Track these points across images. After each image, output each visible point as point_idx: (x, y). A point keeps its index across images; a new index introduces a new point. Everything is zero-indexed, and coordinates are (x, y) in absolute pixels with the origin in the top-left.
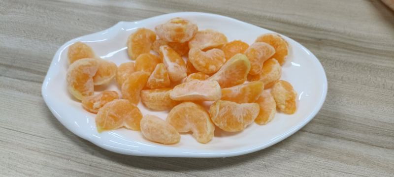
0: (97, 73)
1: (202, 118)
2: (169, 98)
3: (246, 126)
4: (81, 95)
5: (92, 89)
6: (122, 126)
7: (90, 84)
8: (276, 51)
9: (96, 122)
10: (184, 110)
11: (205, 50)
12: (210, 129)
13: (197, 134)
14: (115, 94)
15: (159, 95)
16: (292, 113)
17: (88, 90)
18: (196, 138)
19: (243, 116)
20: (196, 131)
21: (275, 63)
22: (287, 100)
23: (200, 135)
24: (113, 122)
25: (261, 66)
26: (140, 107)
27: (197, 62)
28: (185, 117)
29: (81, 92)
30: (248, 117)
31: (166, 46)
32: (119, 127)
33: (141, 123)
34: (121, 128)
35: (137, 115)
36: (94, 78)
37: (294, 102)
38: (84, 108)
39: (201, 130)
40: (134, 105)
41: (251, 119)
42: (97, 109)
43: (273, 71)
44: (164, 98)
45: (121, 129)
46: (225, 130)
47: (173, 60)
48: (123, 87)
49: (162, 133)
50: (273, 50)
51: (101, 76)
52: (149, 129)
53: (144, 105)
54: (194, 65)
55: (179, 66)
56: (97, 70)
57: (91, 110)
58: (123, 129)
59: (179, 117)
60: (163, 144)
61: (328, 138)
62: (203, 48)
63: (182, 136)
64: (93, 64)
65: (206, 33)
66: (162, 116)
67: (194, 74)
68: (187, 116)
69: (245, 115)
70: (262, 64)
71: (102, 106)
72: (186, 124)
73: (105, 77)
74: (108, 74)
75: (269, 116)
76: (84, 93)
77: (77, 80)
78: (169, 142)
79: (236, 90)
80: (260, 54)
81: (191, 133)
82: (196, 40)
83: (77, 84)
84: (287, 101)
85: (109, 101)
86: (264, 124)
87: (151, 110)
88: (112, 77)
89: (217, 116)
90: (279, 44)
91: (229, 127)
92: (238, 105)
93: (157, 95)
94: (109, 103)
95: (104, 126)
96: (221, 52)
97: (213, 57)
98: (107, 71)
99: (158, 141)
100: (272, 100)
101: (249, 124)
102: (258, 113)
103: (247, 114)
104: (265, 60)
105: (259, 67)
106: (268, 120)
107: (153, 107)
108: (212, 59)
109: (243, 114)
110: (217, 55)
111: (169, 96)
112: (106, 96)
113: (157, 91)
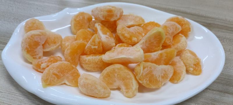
0: (46, 41)
1: (128, 77)
2: (102, 61)
3: (163, 84)
4: (32, 58)
5: (41, 54)
6: (63, 83)
7: (40, 50)
8: (182, 28)
9: (42, 79)
10: (114, 70)
11: (129, 27)
12: (135, 85)
13: (124, 90)
14: (59, 58)
15: (94, 59)
16: (199, 74)
17: (38, 54)
18: (123, 93)
19: (161, 75)
20: (123, 88)
21: (182, 37)
22: (195, 63)
23: (127, 90)
24: (56, 79)
25: (172, 39)
26: (78, 68)
27: (123, 35)
28: (114, 75)
29: (32, 56)
30: (165, 77)
31: (99, 24)
32: (61, 84)
33: (79, 80)
34: (62, 84)
35: (75, 74)
36: (43, 45)
37: (200, 66)
38: (34, 68)
39: (127, 86)
40: (74, 66)
41: (167, 78)
42: (44, 69)
43: (181, 42)
44: (98, 62)
45: (62, 86)
46: (147, 87)
47: (105, 33)
48: (65, 52)
49: (96, 88)
50: (180, 28)
51: (49, 44)
52: (85, 85)
53: (82, 67)
54: (121, 37)
55: (109, 37)
56: (46, 39)
57: (39, 70)
58: (64, 85)
59: (109, 76)
60: (97, 98)
61: (227, 95)
62: (127, 26)
63: (112, 92)
64: (43, 34)
65: (129, 16)
66: (96, 76)
67: (120, 44)
68: (116, 75)
69: (162, 75)
70: (172, 38)
71: (48, 66)
72: (115, 81)
73: (52, 45)
74: (55, 43)
75: (181, 76)
76: (34, 56)
77: (29, 46)
78: (101, 96)
79: (155, 55)
80: (171, 30)
81: (119, 89)
82: (122, 20)
83: (29, 49)
84: (195, 65)
85: (54, 63)
86: (177, 83)
87: (87, 71)
88: (57, 45)
89: (141, 74)
90: (184, 23)
91: (151, 85)
92: (157, 66)
93: (92, 59)
94: (53, 64)
95: (48, 82)
96: (141, 29)
97: (135, 32)
98: (54, 40)
99: (93, 95)
100: (182, 64)
101: (166, 82)
102: (173, 74)
103: (164, 74)
104: (174, 35)
105: (170, 40)
106: (181, 80)
107: (89, 69)
108: (134, 33)
109: (161, 74)
110: (138, 30)
111: (102, 59)
112: (52, 59)
113: (93, 56)
